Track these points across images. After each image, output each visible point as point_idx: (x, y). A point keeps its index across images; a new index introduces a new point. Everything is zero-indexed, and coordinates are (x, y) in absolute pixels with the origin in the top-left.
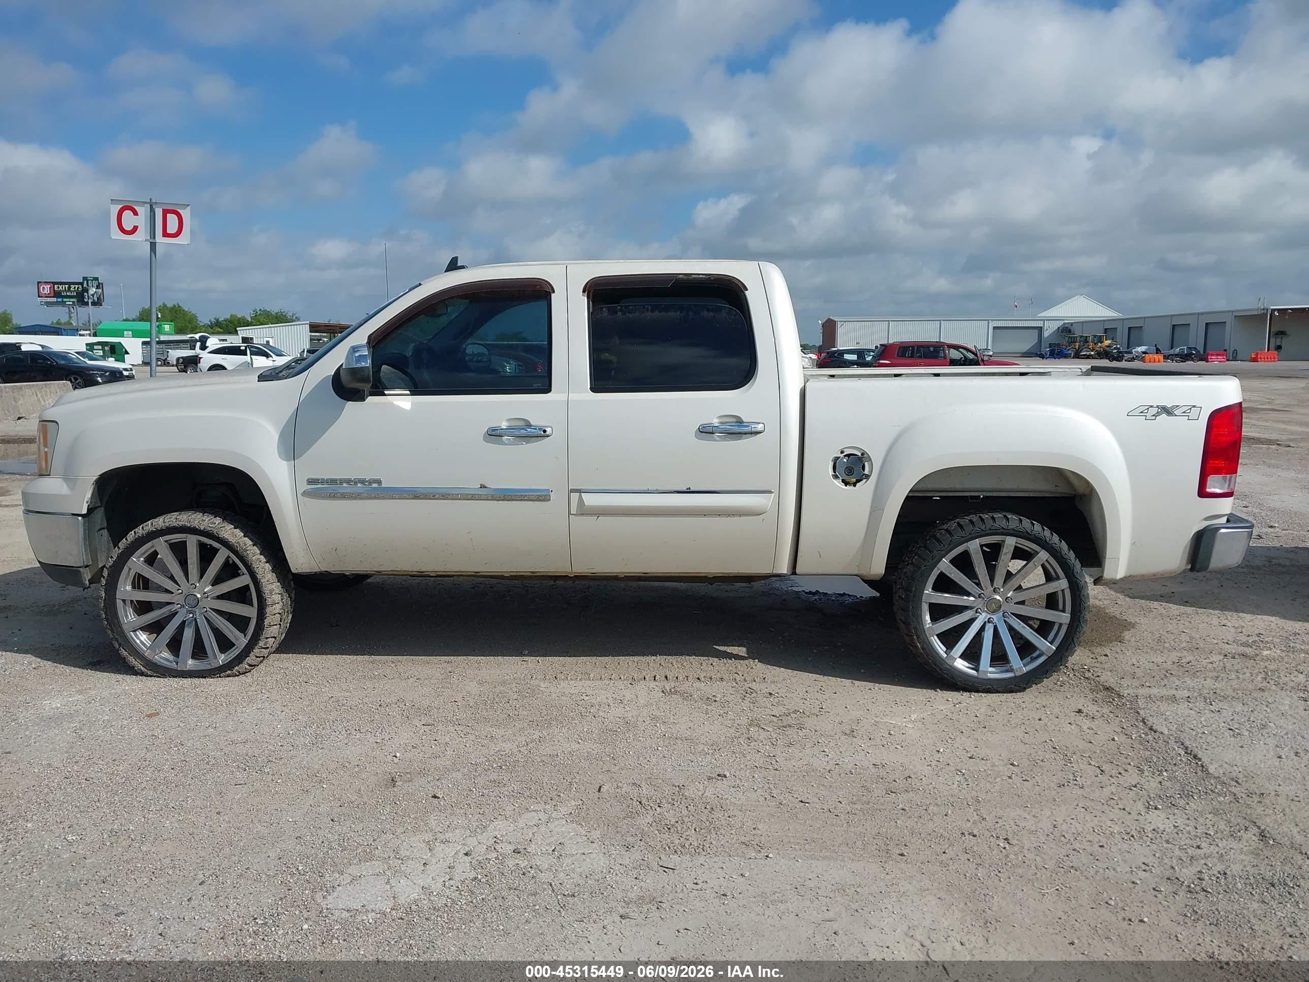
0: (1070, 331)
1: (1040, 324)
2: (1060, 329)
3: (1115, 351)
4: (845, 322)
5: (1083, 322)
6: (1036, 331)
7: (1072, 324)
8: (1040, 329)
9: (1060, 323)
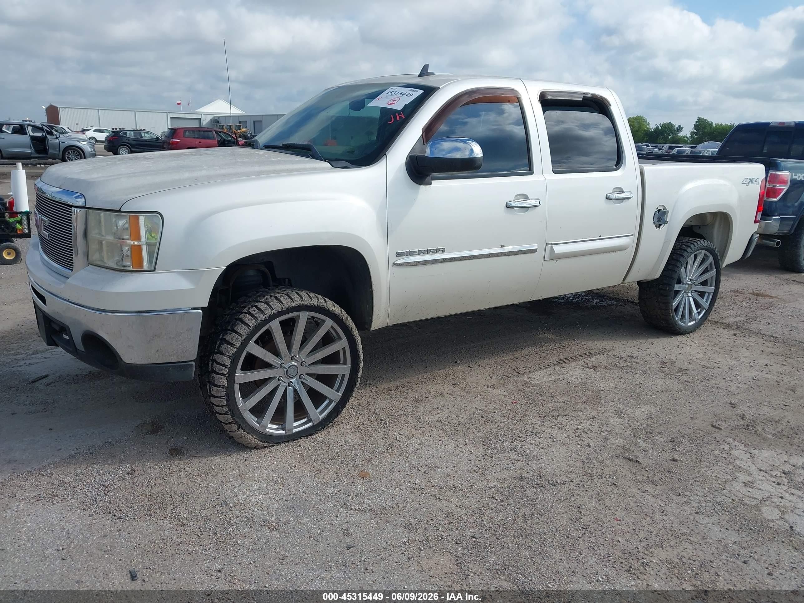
0: (218, 122)
1: (199, 117)
2: (212, 120)
3: (249, 135)
4: (65, 108)
5: (225, 117)
6: (198, 121)
7: (219, 117)
8: (200, 120)
9: (212, 117)
